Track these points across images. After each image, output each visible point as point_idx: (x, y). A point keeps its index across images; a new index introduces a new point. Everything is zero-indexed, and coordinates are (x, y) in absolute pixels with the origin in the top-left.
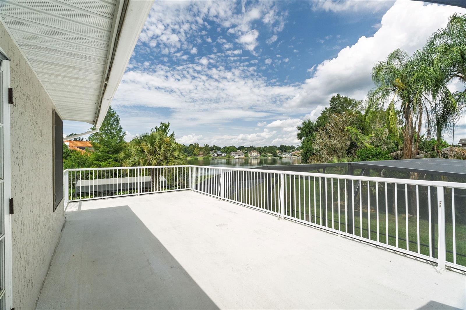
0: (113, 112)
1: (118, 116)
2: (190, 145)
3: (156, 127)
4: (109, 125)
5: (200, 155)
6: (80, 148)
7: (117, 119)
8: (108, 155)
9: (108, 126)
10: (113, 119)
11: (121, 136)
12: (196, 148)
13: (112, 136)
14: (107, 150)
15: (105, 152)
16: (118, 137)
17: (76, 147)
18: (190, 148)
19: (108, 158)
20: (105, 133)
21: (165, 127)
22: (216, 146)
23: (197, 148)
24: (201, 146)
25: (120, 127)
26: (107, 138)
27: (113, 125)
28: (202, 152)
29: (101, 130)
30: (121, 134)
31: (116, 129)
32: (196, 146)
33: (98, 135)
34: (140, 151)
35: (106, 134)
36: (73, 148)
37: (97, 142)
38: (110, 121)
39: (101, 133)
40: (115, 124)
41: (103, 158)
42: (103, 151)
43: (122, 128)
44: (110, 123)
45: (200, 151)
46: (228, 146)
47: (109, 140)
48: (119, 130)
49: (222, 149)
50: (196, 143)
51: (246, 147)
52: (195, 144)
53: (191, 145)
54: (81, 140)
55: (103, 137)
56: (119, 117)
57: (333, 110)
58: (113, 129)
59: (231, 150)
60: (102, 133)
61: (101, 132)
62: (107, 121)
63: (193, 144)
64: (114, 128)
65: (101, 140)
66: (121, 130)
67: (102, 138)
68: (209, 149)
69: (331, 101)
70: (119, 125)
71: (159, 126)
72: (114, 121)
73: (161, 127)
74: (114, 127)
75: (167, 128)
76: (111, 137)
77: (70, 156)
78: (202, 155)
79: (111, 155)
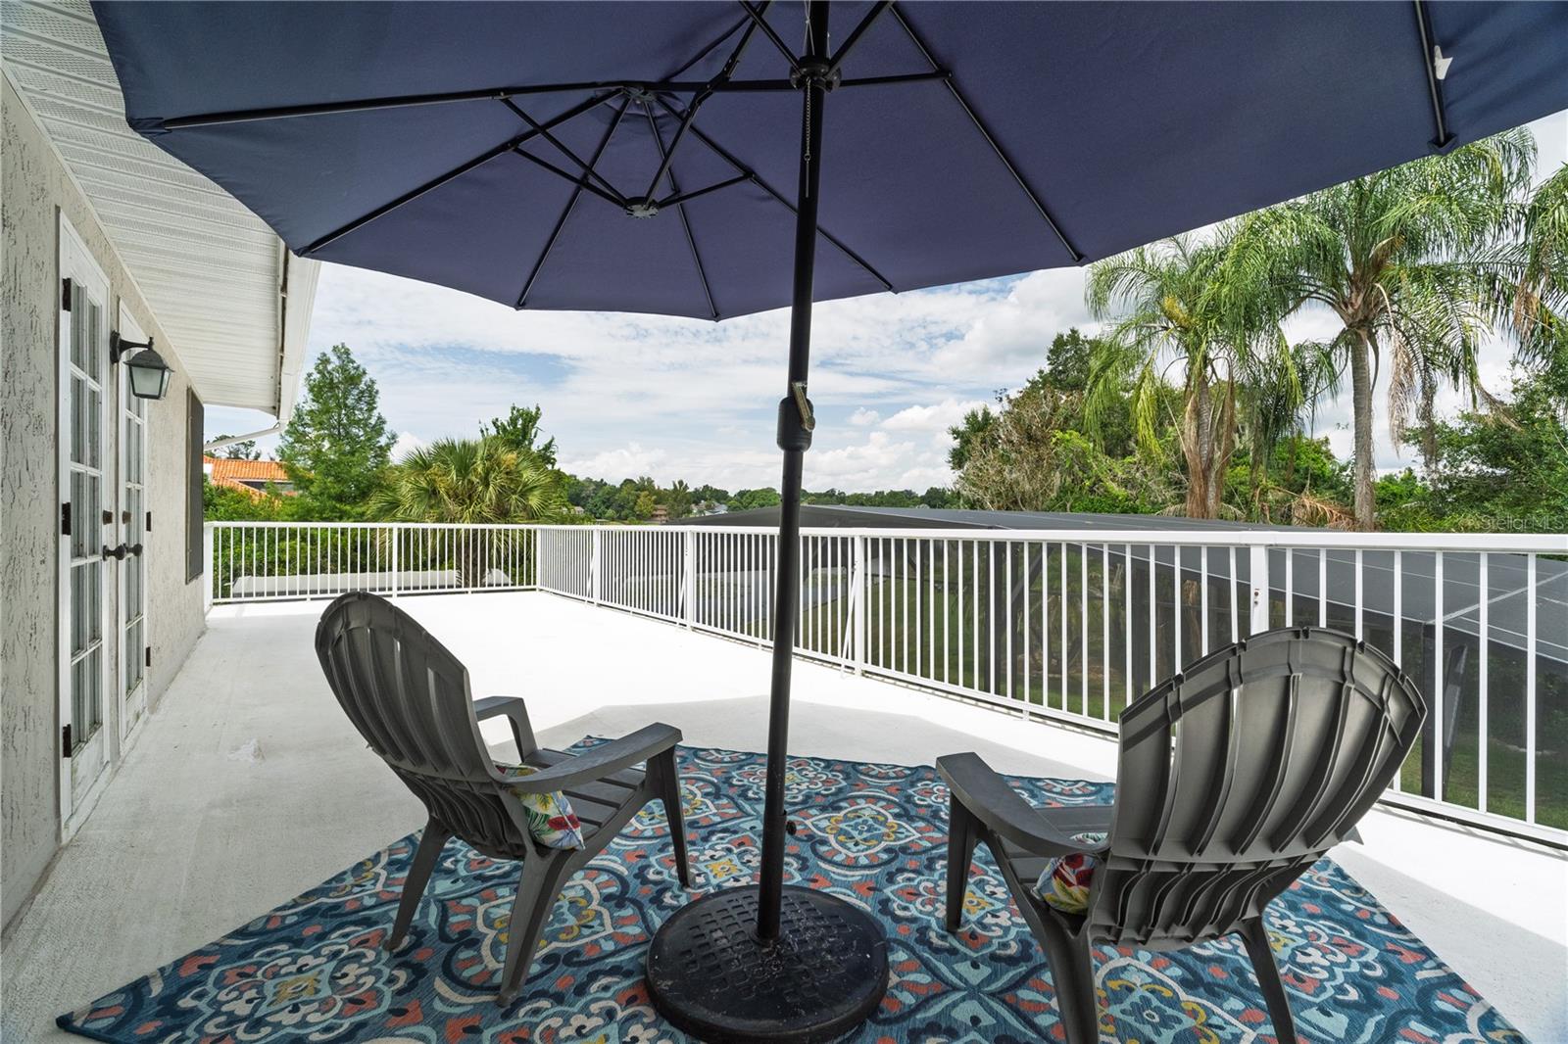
0: (357, 368)
1: (373, 382)
2: (625, 481)
3: (497, 419)
4: (343, 412)
5: (657, 516)
6: (247, 483)
7: (370, 392)
8: (338, 505)
9: (339, 415)
10: (355, 392)
11: (381, 448)
12: (643, 494)
13: (352, 448)
14: (336, 489)
15: (330, 497)
16: (372, 449)
17: (236, 481)
18: (624, 493)
19: (338, 515)
20: (331, 435)
21: (524, 420)
22: (714, 487)
23: (647, 493)
24: (662, 488)
25: (379, 418)
26: (336, 452)
27: (357, 412)
28: (664, 507)
29: (318, 427)
30: (383, 441)
31: (366, 425)
32: (645, 486)
33: (307, 440)
34: (427, 490)
35: (331, 439)
36: (226, 485)
37: (302, 464)
38: (347, 399)
39: (318, 437)
40: (361, 409)
41: (322, 514)
42: (322, 494)
43: (384, 422)
44: (346, 406)
45: (656, 502)
46: (752, 490)
47: (343, 458)
48: (374, 426)
49: (731, 499)
50: (646, 478)
51: (813, 492)
52: (642, 479)
53: (628, 482)
54: (251, 457)
55: (324, 450)
56: (376, 387)
57: (1056, 380)
58: (357, 422)
59: (762, 502)
60: (321, 435)
61: (316, 433)
62: (338, 398)
63: (636, 480)
64: (360, 420)
65: (318, 457)
66: (382, 429)
67: (320, 451)
68: (688, 496)
69: (1051, 351)
70: (375, 413)
71: (505, 418)
72: (360, 399)
73: (513, 421)
74: (361, 417)
75: (533, 426)
76: (348, 448)
77: (215, 505)
78: (665, 516)
79: (348, 508)
